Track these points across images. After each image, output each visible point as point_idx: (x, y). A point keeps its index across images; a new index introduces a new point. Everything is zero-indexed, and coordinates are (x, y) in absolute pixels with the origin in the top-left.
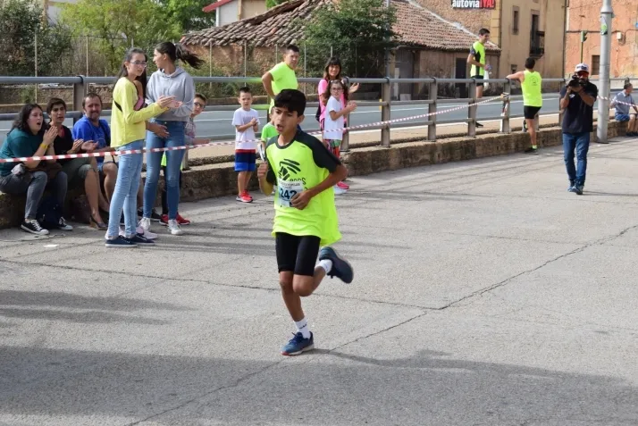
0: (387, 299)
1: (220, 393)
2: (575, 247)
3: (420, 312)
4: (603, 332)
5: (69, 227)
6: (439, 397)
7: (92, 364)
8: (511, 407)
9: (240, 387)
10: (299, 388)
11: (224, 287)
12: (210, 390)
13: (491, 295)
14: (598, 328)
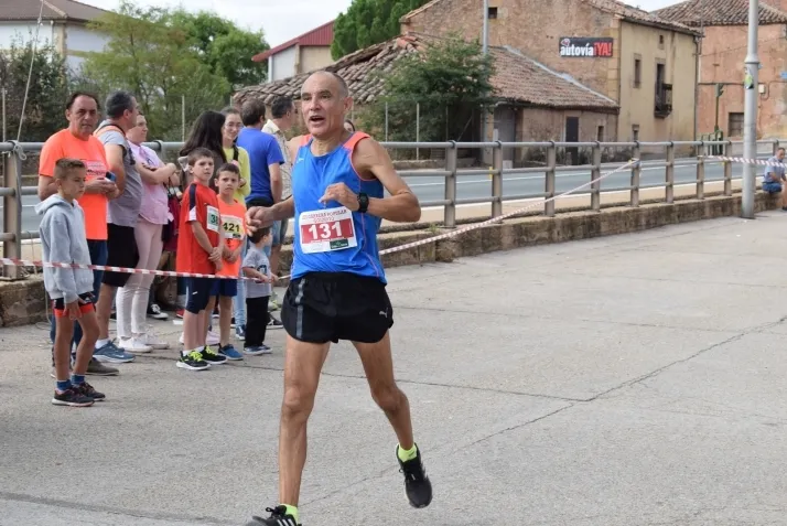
0: (525, 391)
1: (366, 483)
2: (730, 335)
3: (567, 404)
4: (772, 425)
5: (163, 315)
6: (603, 488)
7: (219, 456)
8: (681, 497)
9: (385, 478)
10: (450, 478)
11: (343, 379)
12: (354, 481)
13: (643, 387)
14: (765, 420)
